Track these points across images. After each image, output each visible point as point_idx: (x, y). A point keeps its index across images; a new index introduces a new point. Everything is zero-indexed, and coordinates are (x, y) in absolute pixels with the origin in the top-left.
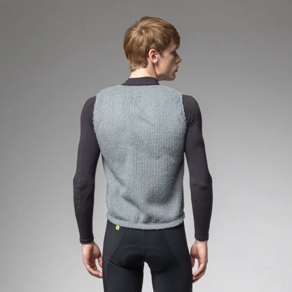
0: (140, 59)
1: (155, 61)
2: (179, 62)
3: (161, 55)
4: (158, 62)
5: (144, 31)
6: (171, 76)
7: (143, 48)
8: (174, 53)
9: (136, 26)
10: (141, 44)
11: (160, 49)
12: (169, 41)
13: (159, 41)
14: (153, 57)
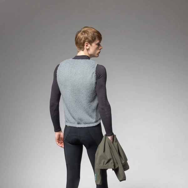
0: (81, 46)
1: (88, 48)
2: (101, 49)
3: (91, 45)
4: (89, 48)
5: (83, 33)
6: (96, 55)
7: (82, 41)
8: (99, 45)
9: (81, 31)
10: (81, 40)
11: (90, 42)
12: (95, 39)
13: (90, 39)
14: (87, 46)
